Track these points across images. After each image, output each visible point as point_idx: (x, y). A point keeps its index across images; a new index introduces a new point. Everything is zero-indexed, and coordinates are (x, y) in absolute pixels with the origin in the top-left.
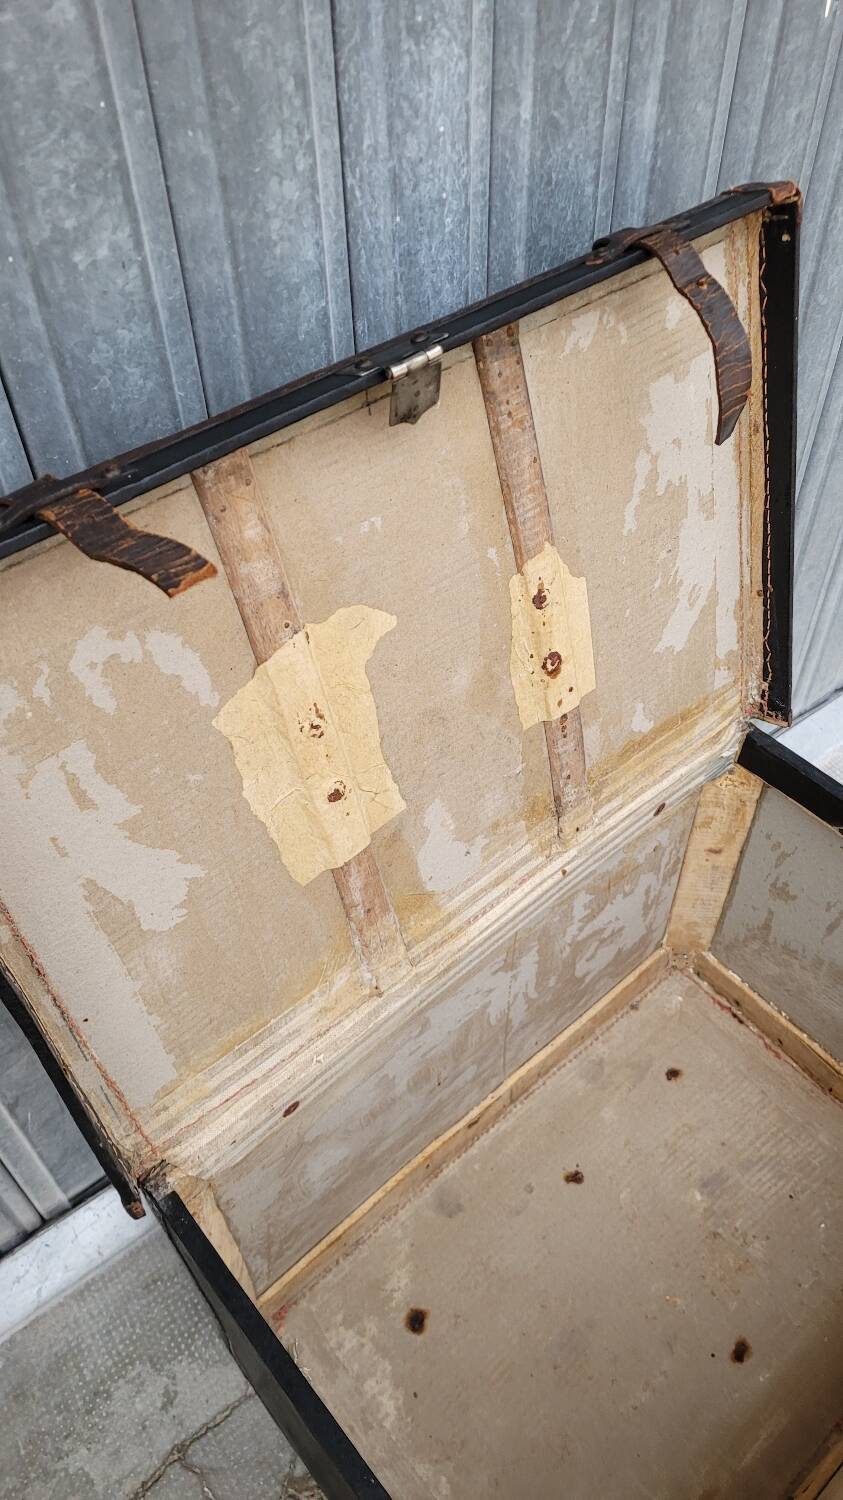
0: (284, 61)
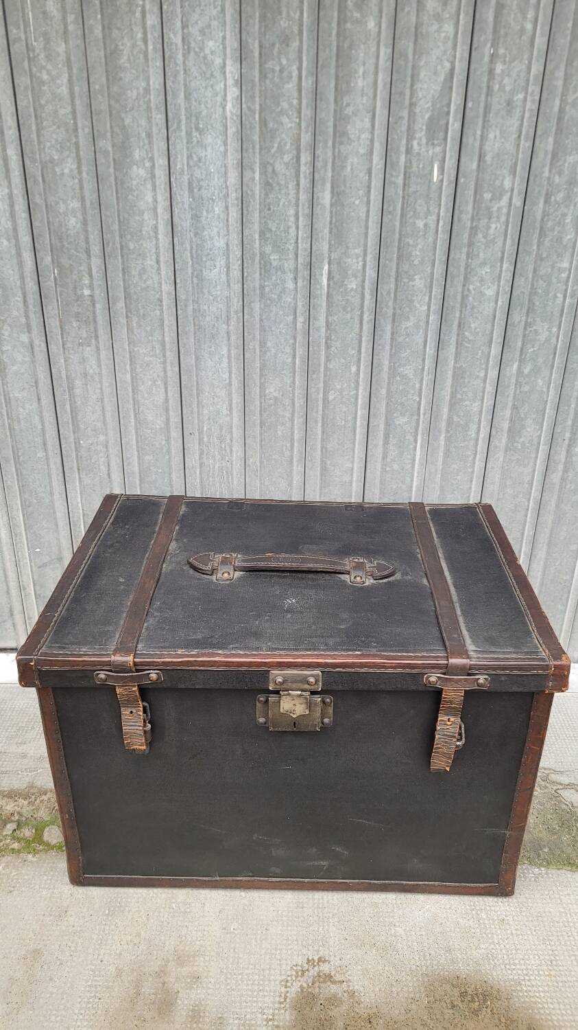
0: (141, 126)
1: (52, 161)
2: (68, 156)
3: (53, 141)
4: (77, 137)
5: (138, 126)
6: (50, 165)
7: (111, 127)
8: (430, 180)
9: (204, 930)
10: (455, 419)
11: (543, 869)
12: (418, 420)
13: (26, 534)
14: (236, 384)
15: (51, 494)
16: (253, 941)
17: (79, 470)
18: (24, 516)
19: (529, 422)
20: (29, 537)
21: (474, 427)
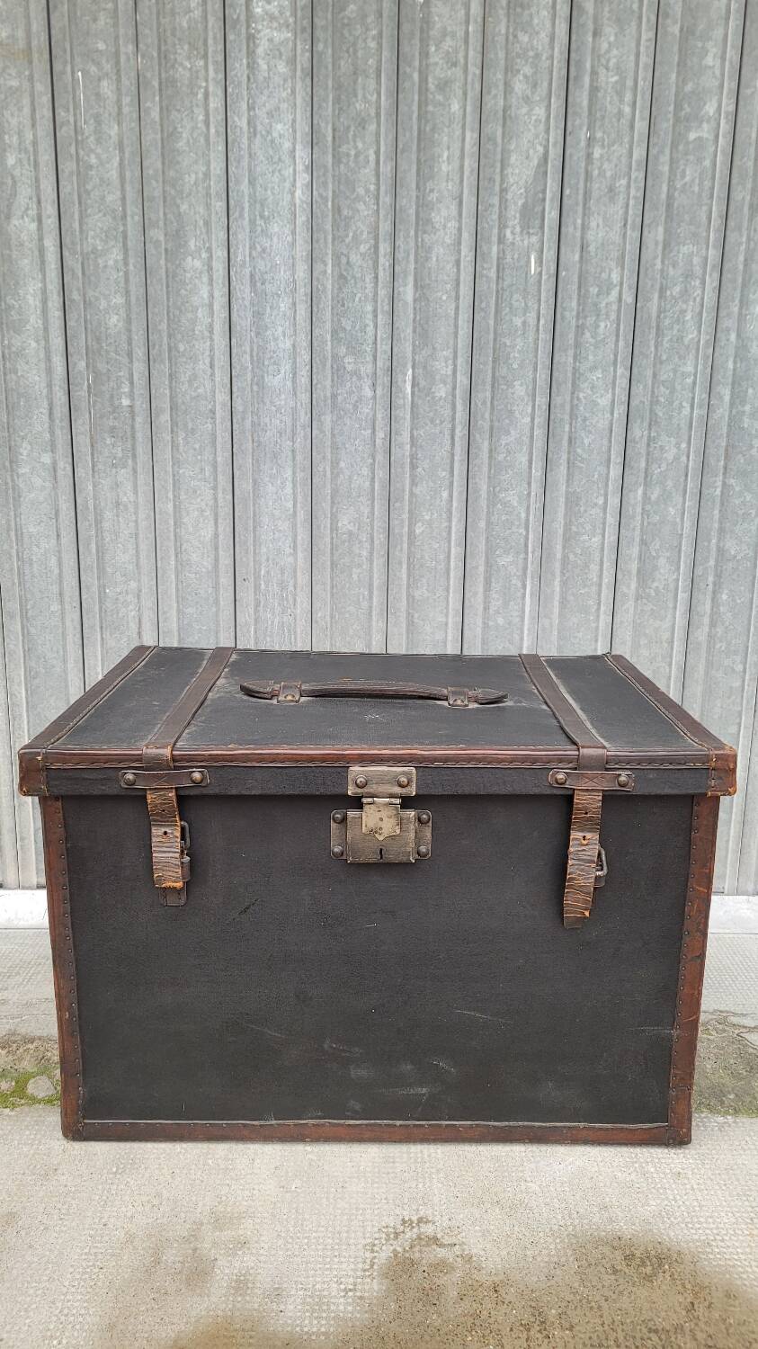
0: (199, 213)
1: (95, 251)
2: (113, 246)
3: (98, 231)
4: (125, 225)
5: (195, 213)
6: (92, 256)
7: (165, 214)
8: (527, 273)
9: (254, 1189)
10: (571, 556)
11: (729, 1117)
12: (526, 559)
13: (28, 716)
14: (302, 515)
15: (65, 661)
16: (325, 1200)
17: (101, 628)
18: (27, 690)
19: (662, 561)
20: (31, 720)
21: (594, 567)
